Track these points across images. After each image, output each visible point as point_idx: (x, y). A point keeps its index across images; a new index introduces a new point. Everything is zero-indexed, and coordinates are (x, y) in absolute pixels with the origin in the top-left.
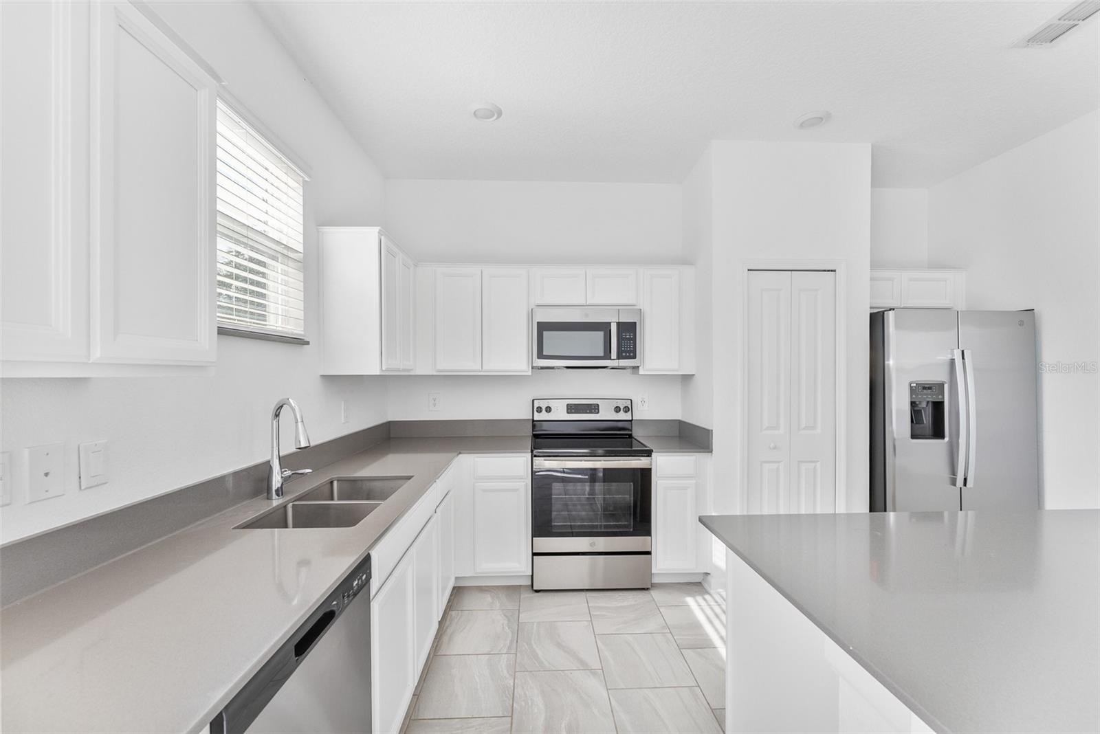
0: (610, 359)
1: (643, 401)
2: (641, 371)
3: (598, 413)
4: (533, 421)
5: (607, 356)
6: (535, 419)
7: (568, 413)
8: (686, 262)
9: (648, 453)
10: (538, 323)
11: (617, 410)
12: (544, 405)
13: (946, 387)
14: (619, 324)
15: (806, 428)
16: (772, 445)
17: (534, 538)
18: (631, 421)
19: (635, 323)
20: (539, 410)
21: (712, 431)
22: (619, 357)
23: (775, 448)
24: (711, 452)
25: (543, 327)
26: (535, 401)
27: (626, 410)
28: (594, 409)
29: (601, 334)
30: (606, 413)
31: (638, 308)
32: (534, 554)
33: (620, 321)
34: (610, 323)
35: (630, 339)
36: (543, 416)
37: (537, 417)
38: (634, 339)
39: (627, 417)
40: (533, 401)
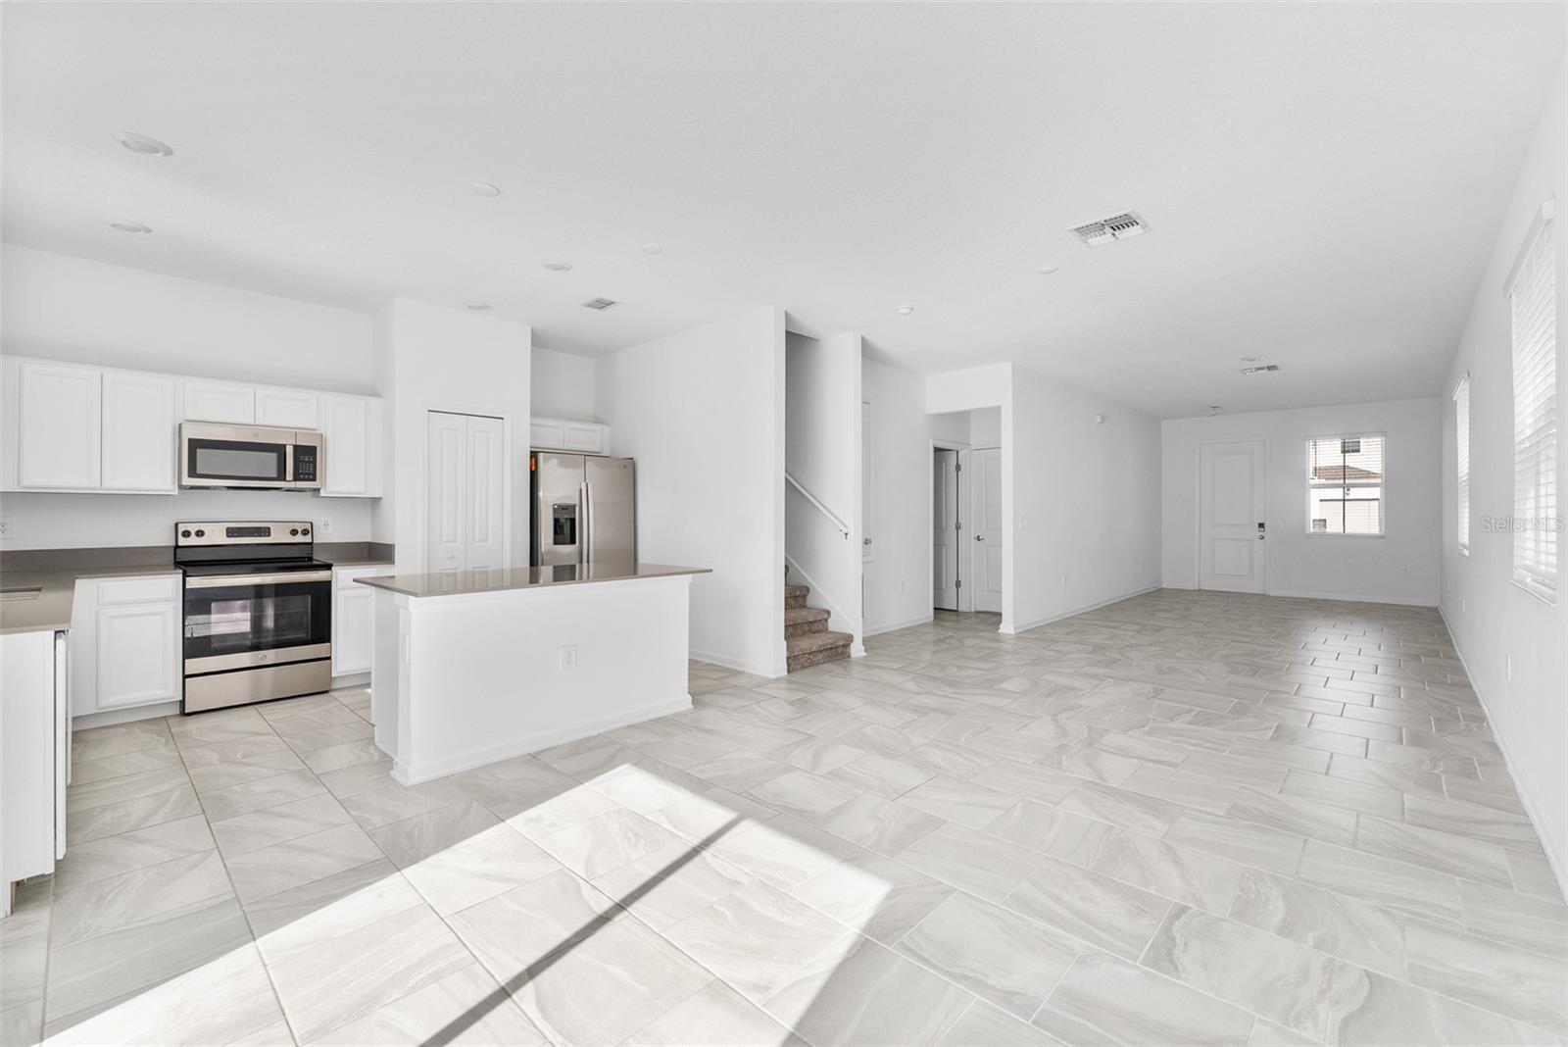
0: (285, 480)
1: (326, 525)
2: (322, 494)
3: (269, 535)
4: (177, 547)
5: (282, 476)
6: (180, 544)
7: (228, 536)
8: (374, 393)
9: (328, 567)
10: (190, 440)
11: (294, 532)
12: (193, 528)
13: (577, 508)
14: (296, 448)
15: (480, 541)
16: (450, 555)
17: (187, 661)
18: (311, 544)
19: (315, 448)
20: (186, 534)
21: (394, 545)
22: (296, 479)
23: (452, 558)
24: (393, 563)
25: (195, 445)
26: (180, 525)
27: (305, 532)
28: (266, 532)
29: (274, 456)
30: (280, 536)
31: (319, 432)
32: (185, 677)
33: (298, 444)
34: (285, 446)
35: (309, 462)
36: (193, 541)
37: (182, 541)
38: (314, 463)
39: (307, 539)
40: (177, 525)
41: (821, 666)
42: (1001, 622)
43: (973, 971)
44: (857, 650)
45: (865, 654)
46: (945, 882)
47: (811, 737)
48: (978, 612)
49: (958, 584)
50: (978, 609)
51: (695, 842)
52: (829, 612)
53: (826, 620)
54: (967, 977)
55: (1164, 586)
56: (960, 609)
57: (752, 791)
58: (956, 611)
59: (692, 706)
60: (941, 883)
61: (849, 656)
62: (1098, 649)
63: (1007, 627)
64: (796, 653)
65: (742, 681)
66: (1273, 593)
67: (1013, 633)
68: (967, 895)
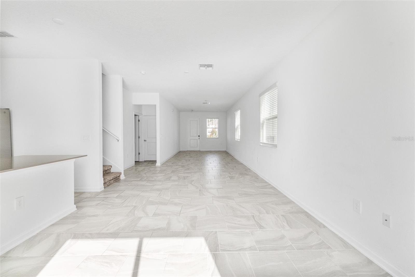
41: (113, 184)
42: (156, 163)
43: (240, 247)
44: (122, 177)
45: (125, 178)
46: (213, 231)
47: (135, 207)
48: (145, 161)
49: (139, 154)
50: (145, 160)
51: (134, 254)
52: (111, 166)
53: (110, 169)
54: (240, 249)
55: (181, 150)
56: (140, 161)
57: (135, 229)
58: (139, 161)
59: (76, 209)
60: (212, 231)
61: (120, 179)
62: (183, 166)
63: (158, 164)
64: (106, 181)
65: (89, 195)
66: (201, 150)
67: (160, 165)
68: (220, 231)
